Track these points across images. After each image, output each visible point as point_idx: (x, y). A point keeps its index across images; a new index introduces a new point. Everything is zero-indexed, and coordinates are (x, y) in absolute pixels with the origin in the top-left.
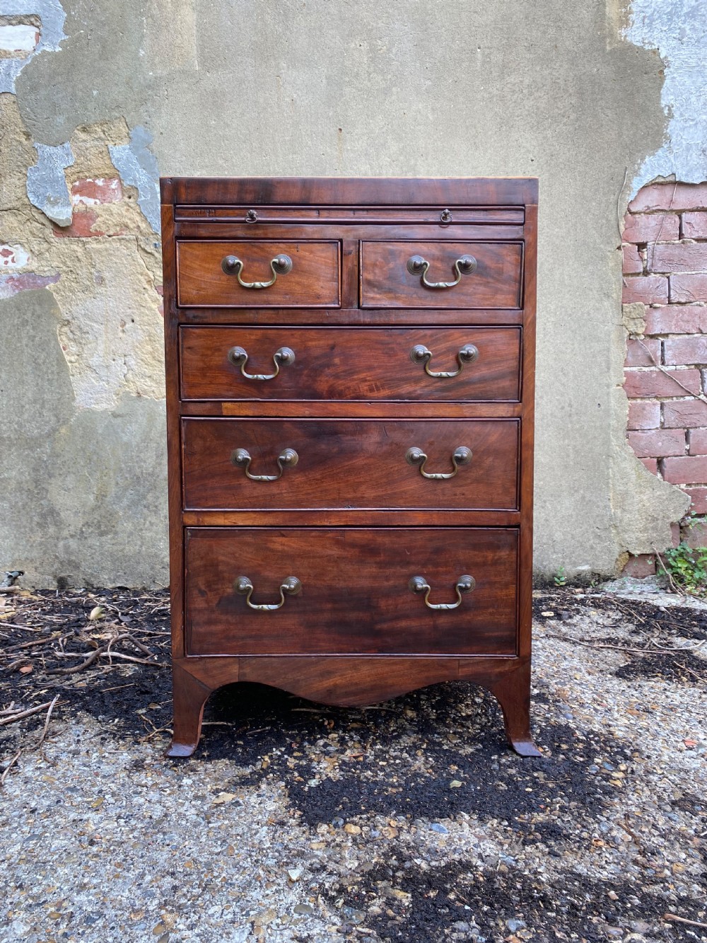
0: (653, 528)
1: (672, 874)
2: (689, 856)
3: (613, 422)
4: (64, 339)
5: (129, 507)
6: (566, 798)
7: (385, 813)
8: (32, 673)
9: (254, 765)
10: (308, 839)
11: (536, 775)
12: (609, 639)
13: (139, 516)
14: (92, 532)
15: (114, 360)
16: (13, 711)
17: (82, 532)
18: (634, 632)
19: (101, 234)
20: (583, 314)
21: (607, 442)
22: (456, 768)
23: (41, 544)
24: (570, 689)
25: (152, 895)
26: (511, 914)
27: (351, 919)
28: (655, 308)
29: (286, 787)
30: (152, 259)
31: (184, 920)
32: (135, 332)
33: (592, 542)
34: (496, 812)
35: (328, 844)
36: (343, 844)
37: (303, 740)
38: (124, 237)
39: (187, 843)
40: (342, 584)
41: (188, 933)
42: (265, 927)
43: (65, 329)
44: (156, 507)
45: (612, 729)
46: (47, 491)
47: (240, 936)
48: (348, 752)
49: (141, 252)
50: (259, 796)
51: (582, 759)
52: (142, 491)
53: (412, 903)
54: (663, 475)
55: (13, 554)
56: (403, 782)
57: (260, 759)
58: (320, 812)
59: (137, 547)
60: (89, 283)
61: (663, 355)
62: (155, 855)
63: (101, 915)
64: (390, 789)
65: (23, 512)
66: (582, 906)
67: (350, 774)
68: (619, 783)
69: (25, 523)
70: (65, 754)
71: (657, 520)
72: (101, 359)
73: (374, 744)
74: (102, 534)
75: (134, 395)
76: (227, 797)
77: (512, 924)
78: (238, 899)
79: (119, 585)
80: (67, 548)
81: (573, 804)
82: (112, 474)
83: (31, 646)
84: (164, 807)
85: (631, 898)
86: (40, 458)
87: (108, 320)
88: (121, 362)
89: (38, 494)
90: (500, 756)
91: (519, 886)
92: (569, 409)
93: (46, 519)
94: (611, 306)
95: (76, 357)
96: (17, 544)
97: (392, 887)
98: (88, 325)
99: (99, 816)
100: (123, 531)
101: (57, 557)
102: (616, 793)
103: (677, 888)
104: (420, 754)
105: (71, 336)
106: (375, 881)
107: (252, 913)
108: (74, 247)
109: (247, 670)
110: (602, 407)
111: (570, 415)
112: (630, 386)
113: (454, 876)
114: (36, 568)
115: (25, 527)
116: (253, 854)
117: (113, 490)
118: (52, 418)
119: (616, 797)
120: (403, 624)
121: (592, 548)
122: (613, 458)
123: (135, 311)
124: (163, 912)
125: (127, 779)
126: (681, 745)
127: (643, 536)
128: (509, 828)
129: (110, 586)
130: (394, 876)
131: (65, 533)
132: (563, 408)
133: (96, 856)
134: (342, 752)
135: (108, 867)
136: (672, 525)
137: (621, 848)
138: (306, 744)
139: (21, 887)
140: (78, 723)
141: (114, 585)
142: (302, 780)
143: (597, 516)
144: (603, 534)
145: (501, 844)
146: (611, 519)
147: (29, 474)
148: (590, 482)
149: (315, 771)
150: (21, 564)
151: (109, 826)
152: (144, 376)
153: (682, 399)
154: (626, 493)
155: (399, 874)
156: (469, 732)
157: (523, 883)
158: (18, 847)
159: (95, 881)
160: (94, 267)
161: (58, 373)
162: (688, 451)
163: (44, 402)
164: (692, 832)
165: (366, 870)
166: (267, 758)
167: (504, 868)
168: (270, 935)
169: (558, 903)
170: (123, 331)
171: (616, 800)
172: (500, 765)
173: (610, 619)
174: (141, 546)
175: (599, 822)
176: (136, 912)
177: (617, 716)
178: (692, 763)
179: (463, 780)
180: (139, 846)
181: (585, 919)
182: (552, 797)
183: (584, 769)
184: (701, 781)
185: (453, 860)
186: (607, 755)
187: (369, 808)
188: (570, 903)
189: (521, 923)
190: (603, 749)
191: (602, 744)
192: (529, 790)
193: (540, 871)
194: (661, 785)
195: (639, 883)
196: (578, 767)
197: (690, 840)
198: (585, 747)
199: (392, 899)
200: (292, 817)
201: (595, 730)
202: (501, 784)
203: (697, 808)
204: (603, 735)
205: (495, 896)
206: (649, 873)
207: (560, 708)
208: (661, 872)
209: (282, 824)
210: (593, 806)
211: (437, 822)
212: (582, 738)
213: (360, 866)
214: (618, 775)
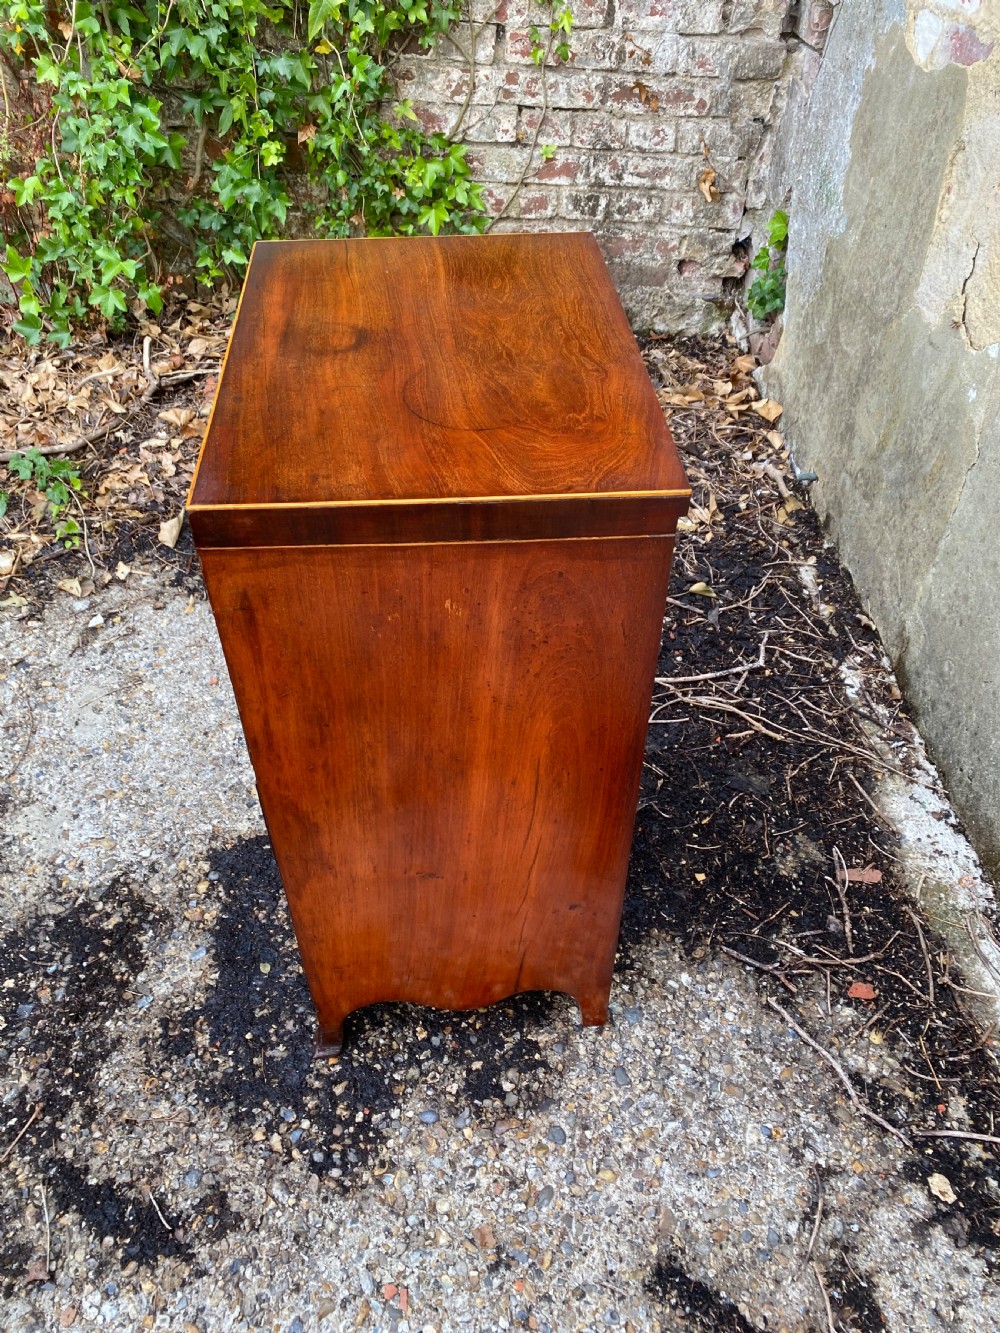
1: (94, 1140)
2: (120, 1169)
4: (954, 173)
5: (891, 484)
6: (231, 1070)
7: (226, 908)
10: (191, 858)
11: (281, 1048)
13: (892, 504)
14: (861, 485)
15: (969, 244)
17: (856, 477)
22: (301, 971)
23: (835, 460)
25: (143, 781)
26: (68, 992)
27: (93, 892)
31: (116, 802)
35: (185, 872)
36: (181, 882)
39: (199, 785)
41: (103, 807)
42: (98, 845)
45: (402, 1173)
46: (859, 400)
47: (93, 834)
51: (310, 1105)
53: (102, 929)
55: (820, 452)
56: (276, 923)
58: (227, 861)
59: (876, 542)
62: (188, 770)
63: (129, 761)
64: (264, 912)
65: (840, 408)
66: (69, 1046)
68: (259, 1137)
69: (836, 423)
72: (959, 235)
74: (865, 496)
77: (60, 994)
78: (129, 826)
80: (843, 484)
81: (220, 1077)
82: (898, 425)
85: (66, 1089)
86: (870, 349)
89: (854, 395)
91: (102, 1003)
93: (847, 433)
95: (947, 213)
96: (825, 443)
97: (122, 916)
98: (973, 163)
100: (876, 510)
101: (836, 487)
102: (237, 1128)
103: (73, 1134)
106: (131, 905)
107: (114, 836)
113: (124, 957)
114: (823, 485)
115: (835, 428)
116: (178, 826)
117: (890, 449)
119: (229, 1126)
124: (126, 791)
126: (386, 1278)
128: (187, 1009)
130: (133, 917)
131: (849, 465)
133: (191, 740)
135: (177, 750)
137: (142, 1105)
139: (162, 715)
145: (167, 999)
147: (858, 364)
150: (819, 469)
155: (136, 921)
157: (105, 1008)
159: (162, 749)
161: (924, 231)
163: (900, 270)
164: (162, 1191)
165: (146, 899)
167: (128, 995)
168: (90, 849)
169: (74, 1029)
171: (222, 1123)
172: (303, 1015)
175: (186, 1095)
176: (129, 776)
177: (455, 1197)
178: (329, 1266)
179: (272, 976)
180: (199, 759)
181: (52, 1045)
182: (235, 1058)
183: (287, 1103)
184: (277, 1258)
185: (147, 959)
186: (321, 1139)
187: (234, 897)
188: (72, 1038)
189: (59, 999)
190: (336, 1140)
191: (348, 1141)
192: (248, 1036)
193: (120, 1023)
194: (258, 1191)
195: (88, 1102)
196: (293, 1096)
197: (149, 1182)
198: (340, 1117)
199: (108, 916)
200: (224, 843)
201: (390, 1143)
202: (266, 1011)
203: (211, 1220)
204: (376, 1152)
205: (93, 984)
206: (100, 1118)
207: (454, 1112)
208: (100, 1130)
209: (214, 838)
210: (213, 1095)
211: (208, 951)
212: (359, 1117)
213: (154, 895)
214: (275, 1141)
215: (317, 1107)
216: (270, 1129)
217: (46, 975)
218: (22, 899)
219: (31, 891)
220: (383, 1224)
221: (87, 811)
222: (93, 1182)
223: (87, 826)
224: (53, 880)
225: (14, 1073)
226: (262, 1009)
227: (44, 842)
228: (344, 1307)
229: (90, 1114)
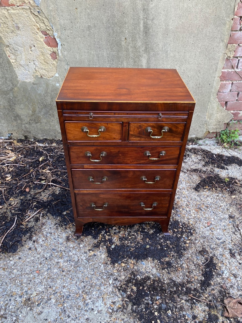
0: (218, 125)
1: (194, 280)
2: (199, 273)
3: (213, 90)
4: (8, 53)
5: (44, 115)
6: (174, 252)
7: (130, 258)
8: (30, 191)
9: (97, 238)
10: (113, 269)
11: (167, 242)
12: (196, 169)
13: (48, 118)
14: (33, 122)
15: (30, 62)
16: (30, 213)
17: (29, 122)
18: (204, 166)
19: (14, 5)
20: (211, 49)
21: (209, 97)
22: (148, 239)
23: (16, 126)
24: (181, 200)
25: (80, 289)
26: (157, 295)
27: (124, 296)
28: (240, 46)
29: (106, 248)
30: (38, 18)
31: (88, 296)
32: (36, 51)
33: (197, 129)
34: (157, 258)
35: (118, 270)
36: (121, 271)
37: (109, 227)
38: (24, 7)
39: (85, 271)
40: (120, 204)
41: (89, 301)
42: (105, 299)
43: (8, 49)
44: (53, 115)
45: (190, 221)
46: (15, 109)
47: (100, 302)
48: (121, 233)
49: (32, 14)
50: (100, 252)
51: (180, 236)
52: (47, 110)
53: (136, 290)
54: (226, 107)
55: (8, 128)
56: (135, 246)
57: (99, 236)
58: (115, 259)
59: (49, 127)
60: (13, 29)
61: (238, 65)
62: (78, 275)
63: (70, 296)
64: (132, 249)
65: (8, 116)
66: (173, 291)
67: (122, 242)
68: (187, 245)
69: (9, 119)
70: (48, 234)
71: (220, 122)
72: (25, 62)
73: (128, 229)
74: (36, 123)
75: (40, 76)
76: (92, 253)
77: (158, 298)
78: (99, 290)
79: (45, 138)
80: (25, 127)
81: (176, 254)
82: (36, 104)
83: (25, 176)
84: (77, 256)
85: (184, 289)
86: (9, 98)
87: (24, 46)
88: (32, 63)
89: (11, 110)
90: (160, 234)
91: (160, 285)
92: (199, 85)
93: (16, 118)
94: (223, 45)
95: (15, 60)
96: (8, 125)
97: (132, 285)
98: (16, 48)
99: (63, 260)
100: (43, 122)
101: (22, 130)
102: (186, 249)
103: (194, 285)
104: (139, 233)
105: (11, 52)
106: (129, 283)
107: (102, 294)
108: (3, 11)
109: (95, 220)
110: (211, 85)
111: (199, 88)
112: (223, 77)
113: (146, 282)
114: (16, 133)
115: (10, 120)
116: (101, 274)
117: (37, 110)
118: (11, 84)
119: (186, 251)
120: (137, 211)
121: (197, 130)
122: (211, 103)
123: (35, 42)
124: (83, 294)
125: (66, 245)
126: (206, 225)
127: (214, 127)
128: (159, 264)
129: (42, 138)
130: (133, 282)
131: (24, 122)
132: (197, 85)
133: (65, 276)
134: (119, 232)
135: (68, 280)
136: (225, 123)
137: (185, 270)
138: (110, 229)
139: (50, 287)
140: (49, 219)
141: (43, 138)
142: (110, 245)
143: (201, 121)
144: (202, 126)
145: (157, 269)
146: (205, 122)
147: (7, 104)
148: (201, 110)
149: (113, 241)
150: (11, 132)
151: (66, 265)
152: (42, 69)
153: (240, 82)
154: (212, 114)
155: (134, 281)
156: (152, 223)
158: (46, 273)
159: (67, 285)
160: (14, 21)
161: (9, 67)
162: (237, 100)
163: (6, 78)
164: (202, 263)
165: (126, 280)
166: (100, 236)
167: (157, 279)
168: (107, 301)
169: (168, 291)
170: (31, 51)
171: (186, 252)
172: (159, 238)
173: (198, 159)
174: (50, 127)
175: (181, 261)
176: (77, 294)
177: (192, 213)
178: (207, 233)
179: (150, 245)
180: (74, 272)
181: (173, 296)
182: (171, 251)
183: (180, 240)
184: (208, 241)
185: (146, 276)
186: (186, 233)
187: (127, 256)
188: (170, 291)
189: (160, 297)
190: (186, 231)
191: (186, 229)
192: (165, 249)
193: (165, 279)
194: (198, 245)
195: (186, 283)
196: (178, 239)
197: (201, 266)
198: (181, 230)
199: (132, 289)
200: (109, 261)
201: (185, 222)
202: (159, 246)
203: (205, 253)
204: (187, 224)
205: (155, 289)
206: (189, 280)
207: (177, 212)
208: (192, 279)
209: (107, 264)
210: (180, 255)
211: (143, 261)
212: (181, 226)
213: (125, 278)
214: (188, 242)
215: (180, 234)
216: (185, 243)
217: (152, 304)
218: (126, 319)
219: (123, 317)
220: (199, 225)
221: (90, 306)
222: (203, 278)
223: (97, 305)
224: (118, 311)
225: (182, 305)
226: (158, 247)
227: (102, 319)
228: (213, 232)
229: (189, 282)
